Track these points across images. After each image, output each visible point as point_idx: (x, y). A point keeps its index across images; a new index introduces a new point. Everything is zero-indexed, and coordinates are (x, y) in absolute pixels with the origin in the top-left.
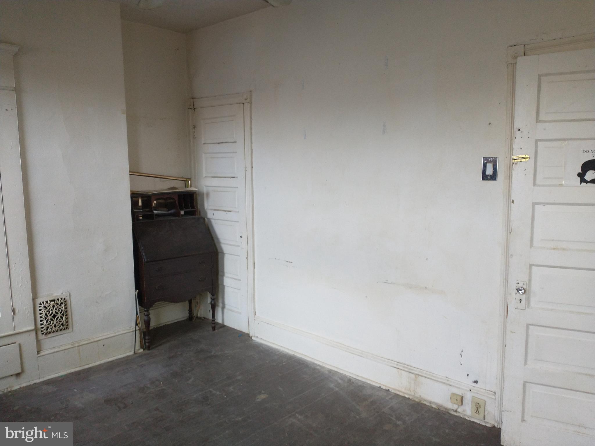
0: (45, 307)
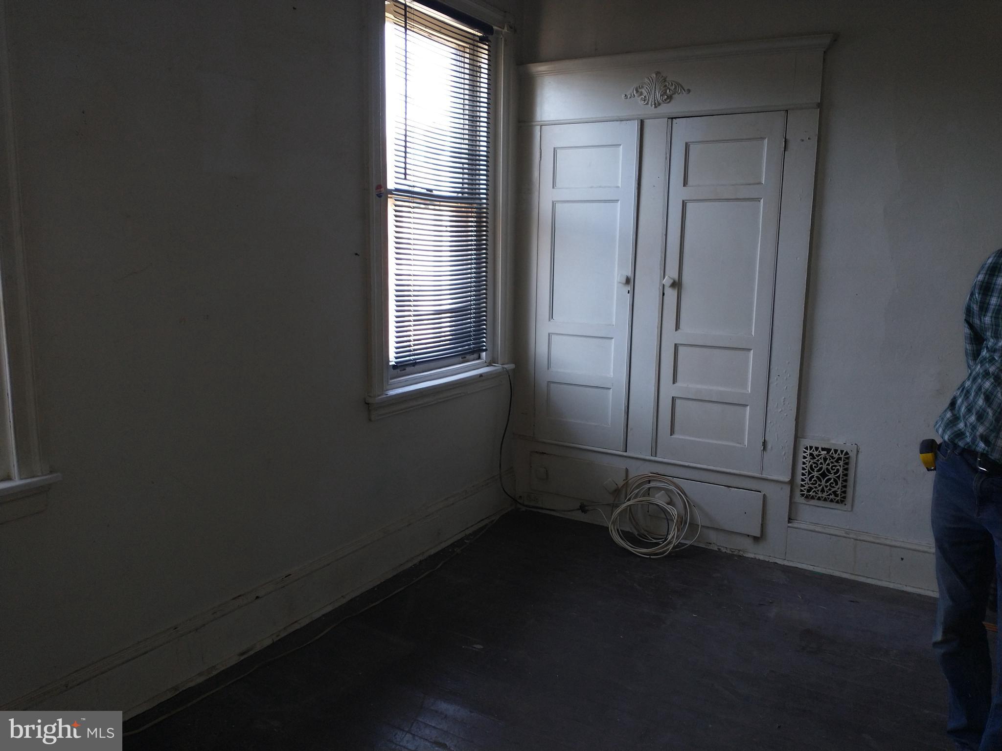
0: (811, 454)
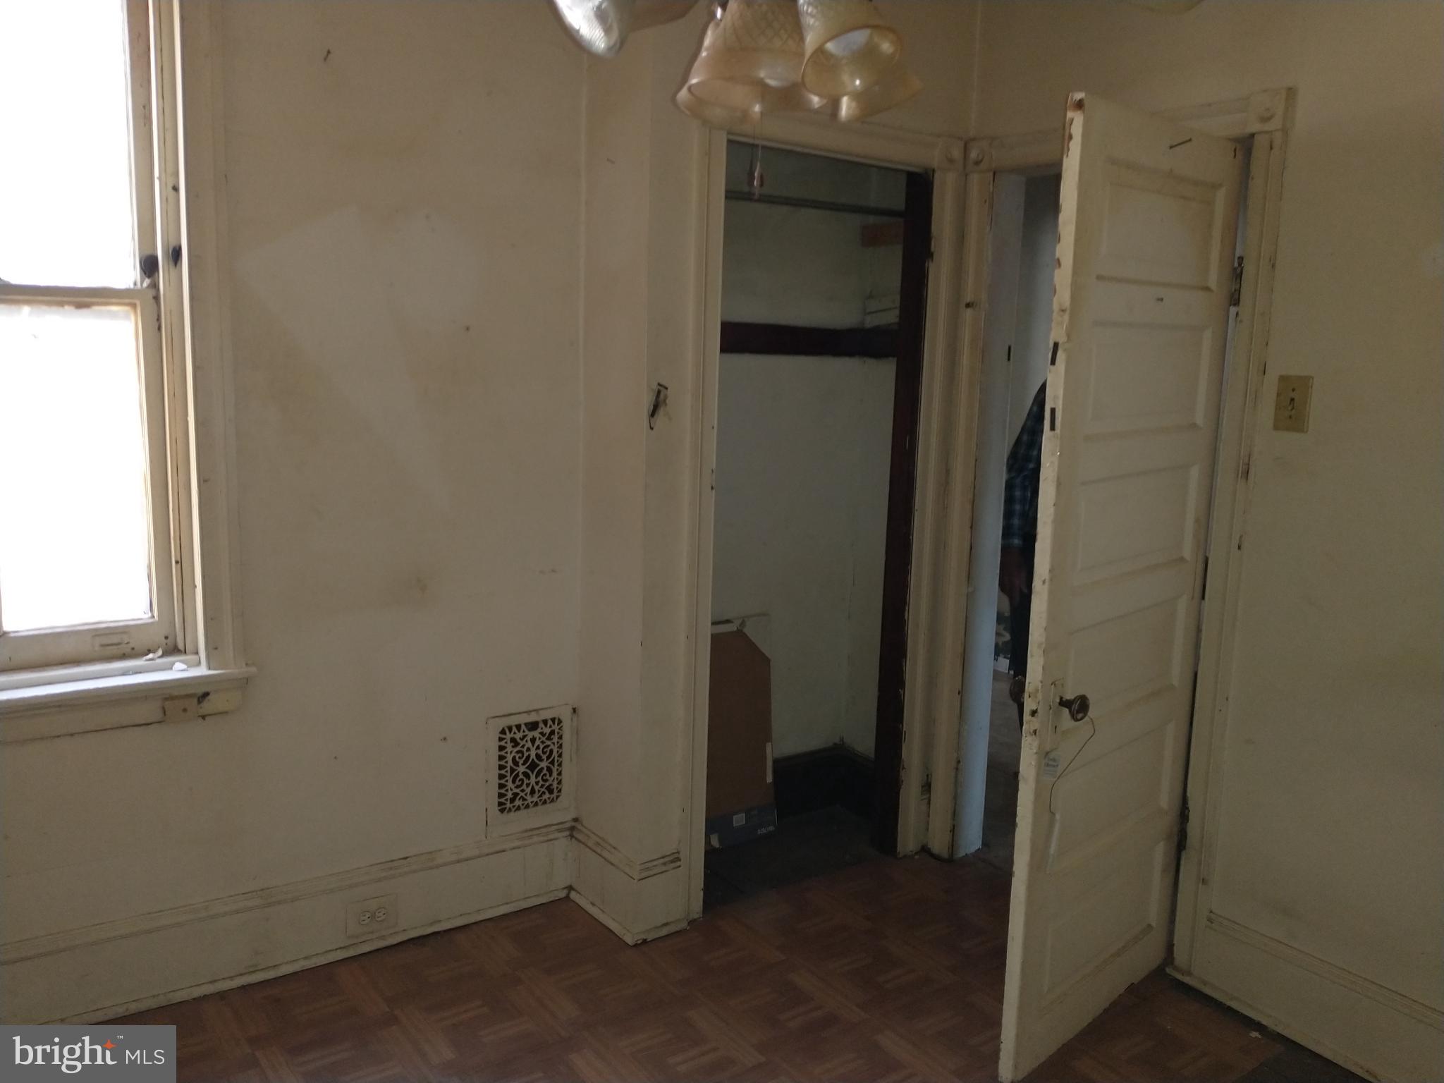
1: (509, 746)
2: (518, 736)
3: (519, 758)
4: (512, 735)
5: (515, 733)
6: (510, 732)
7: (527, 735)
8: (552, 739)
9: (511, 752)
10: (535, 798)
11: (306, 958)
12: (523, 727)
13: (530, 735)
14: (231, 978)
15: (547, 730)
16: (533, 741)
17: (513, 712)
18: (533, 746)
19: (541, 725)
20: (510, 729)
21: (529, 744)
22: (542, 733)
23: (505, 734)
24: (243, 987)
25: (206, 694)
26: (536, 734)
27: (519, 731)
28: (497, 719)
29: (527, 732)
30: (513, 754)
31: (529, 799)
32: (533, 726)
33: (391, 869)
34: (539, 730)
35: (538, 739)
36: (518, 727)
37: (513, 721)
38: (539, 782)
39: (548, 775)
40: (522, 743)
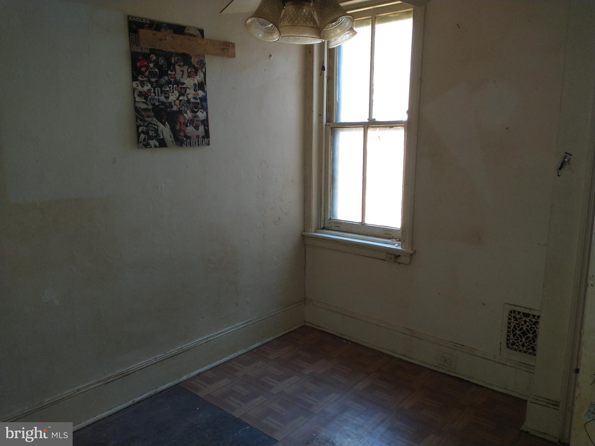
1: (513, 320)
2: (518, 317)
3: (517, 327)
4: (514, 315)
5: (516, 315)
6: (514, 313)
7: (522, 318)
8: (536, 325)
9: (513, 322)
10: (525, 349)
11: (422, 362)
12: (521, 314)
13: (524, 319)
14: (398, 354)
15: (534, 320)
16: (525, 322)
17: (518, 305)
18: (525, 324)
19: (531, 316)
20: (515, 312)
21: (523, 323)
22: (530, 320)
23: (512, 313)
24: (400, 359)
25: (399, 256)
26: (528, 319)
27: (519, 315)
28: (508, 305)
29: (522, 317)
30: (514, 324)
31: (521, 348)
32: (526, 315)
33: (456, 346)
34: (529, 318)
35: (528, 322)
36: (519, 313)
37: (518, 309)
38: (527, 342)
39: (532, 341)
40: (519, 321)
